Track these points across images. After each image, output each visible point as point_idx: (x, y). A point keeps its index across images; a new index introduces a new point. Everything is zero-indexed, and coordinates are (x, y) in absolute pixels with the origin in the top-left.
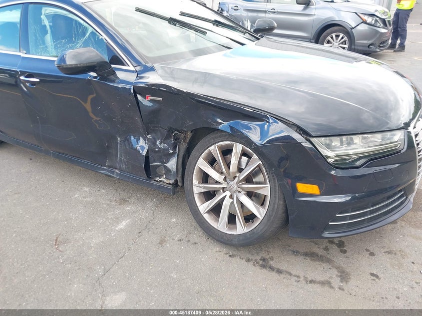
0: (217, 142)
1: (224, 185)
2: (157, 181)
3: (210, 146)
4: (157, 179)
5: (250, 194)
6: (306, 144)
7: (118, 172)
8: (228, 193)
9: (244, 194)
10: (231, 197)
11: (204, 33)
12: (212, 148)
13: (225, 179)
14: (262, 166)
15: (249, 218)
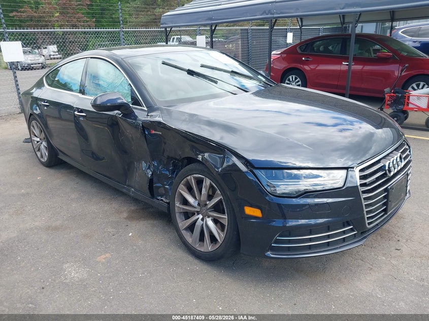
0: (193, 174)
1: (198, 210)
2: (158, 200)
3: (188, 176)
4: (159, 198)
5: (216, 221)
6: (251, 177)
7: (133, 190)
8: (201, 216)
9: (211, 219)
10: (202, 219)
11: (216, 83)
12: (189, 178)
13: (199, 204)
14: (223, 201)
15: (213, 239)
